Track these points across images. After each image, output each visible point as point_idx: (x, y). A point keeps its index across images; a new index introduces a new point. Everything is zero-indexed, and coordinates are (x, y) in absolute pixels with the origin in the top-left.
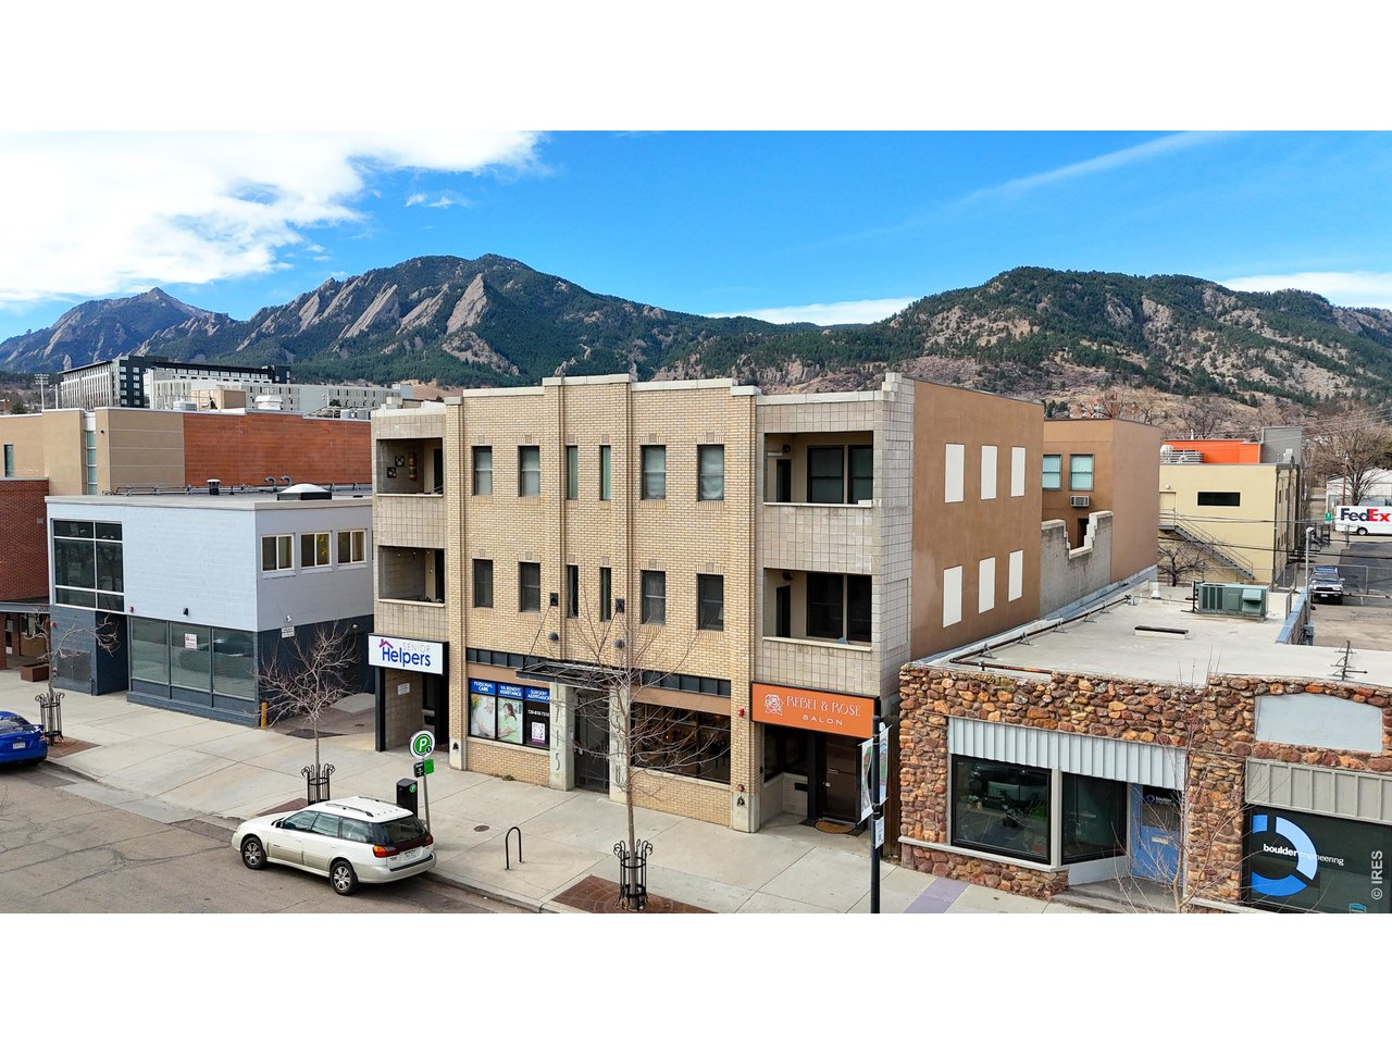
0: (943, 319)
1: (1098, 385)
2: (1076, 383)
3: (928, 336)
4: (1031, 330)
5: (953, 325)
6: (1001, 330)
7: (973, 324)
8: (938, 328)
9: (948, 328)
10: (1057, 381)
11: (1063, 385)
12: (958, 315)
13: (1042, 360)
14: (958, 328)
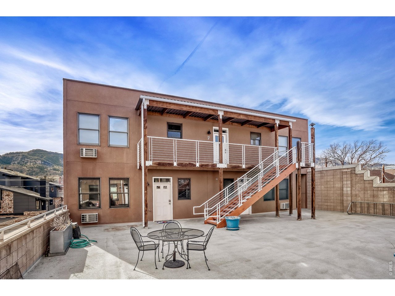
0: (16, 158)
1: (59, 175)
2: (54, 174)
3: (12, 161)
4: (42, 163)
5: (20, 159)
6: (34, 162)
7: (26, 160)
8: (15, 160)
9: (18, 160)
10: (49, 173)
11: (50, 175)
12: (21, 157)
13: (45, 169)
14: (21, 160)
